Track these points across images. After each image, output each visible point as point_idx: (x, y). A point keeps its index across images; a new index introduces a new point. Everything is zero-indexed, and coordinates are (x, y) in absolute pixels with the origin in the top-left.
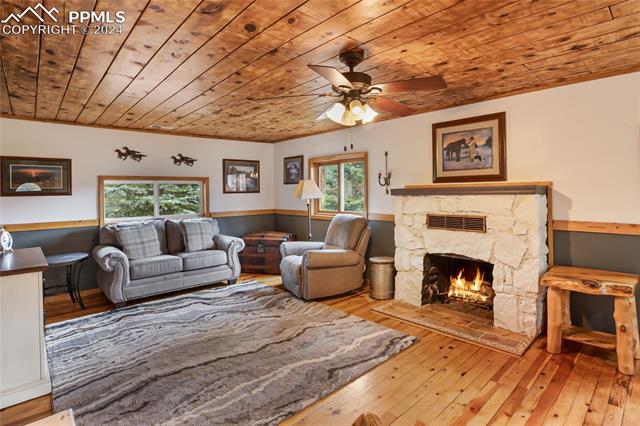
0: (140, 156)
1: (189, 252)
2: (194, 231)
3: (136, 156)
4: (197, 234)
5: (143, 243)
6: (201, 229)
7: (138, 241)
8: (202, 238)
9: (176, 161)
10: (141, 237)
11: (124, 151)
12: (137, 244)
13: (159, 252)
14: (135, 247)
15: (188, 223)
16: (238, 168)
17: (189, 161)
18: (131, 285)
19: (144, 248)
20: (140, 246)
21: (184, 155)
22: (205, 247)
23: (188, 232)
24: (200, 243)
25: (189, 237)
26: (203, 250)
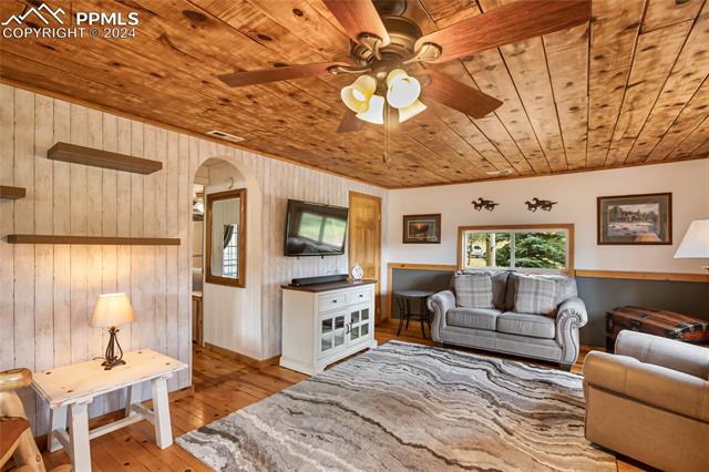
0: (493, 206)
1: (516, 312)
2: (526, 289)
3: (489, 205)
4: (530, 293)
5: (473, 292)
6: (537, 287)
7: (469, 289)
8: (536, 300)
9: (530, 206)
10: (472, 286)
11: (479, 202)
12: (467, 292)
13: (490, 305)
14: (465, 295)
15: (524, 279)
16: (625, 208)
17: (546, 205)
18: (446, 329)
19: (473, 298)
20: (470, 295)
21: (540, 199)
22: (539, 311)
23: (520, 289)
24: (532, 304)
25: (519, 295)
26: (535, 314)
